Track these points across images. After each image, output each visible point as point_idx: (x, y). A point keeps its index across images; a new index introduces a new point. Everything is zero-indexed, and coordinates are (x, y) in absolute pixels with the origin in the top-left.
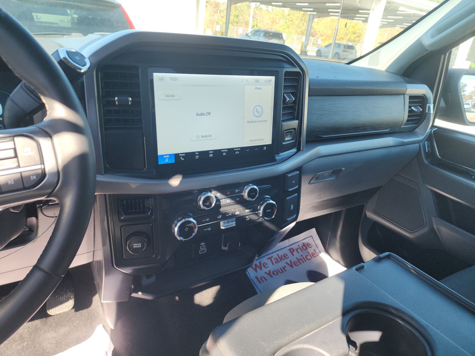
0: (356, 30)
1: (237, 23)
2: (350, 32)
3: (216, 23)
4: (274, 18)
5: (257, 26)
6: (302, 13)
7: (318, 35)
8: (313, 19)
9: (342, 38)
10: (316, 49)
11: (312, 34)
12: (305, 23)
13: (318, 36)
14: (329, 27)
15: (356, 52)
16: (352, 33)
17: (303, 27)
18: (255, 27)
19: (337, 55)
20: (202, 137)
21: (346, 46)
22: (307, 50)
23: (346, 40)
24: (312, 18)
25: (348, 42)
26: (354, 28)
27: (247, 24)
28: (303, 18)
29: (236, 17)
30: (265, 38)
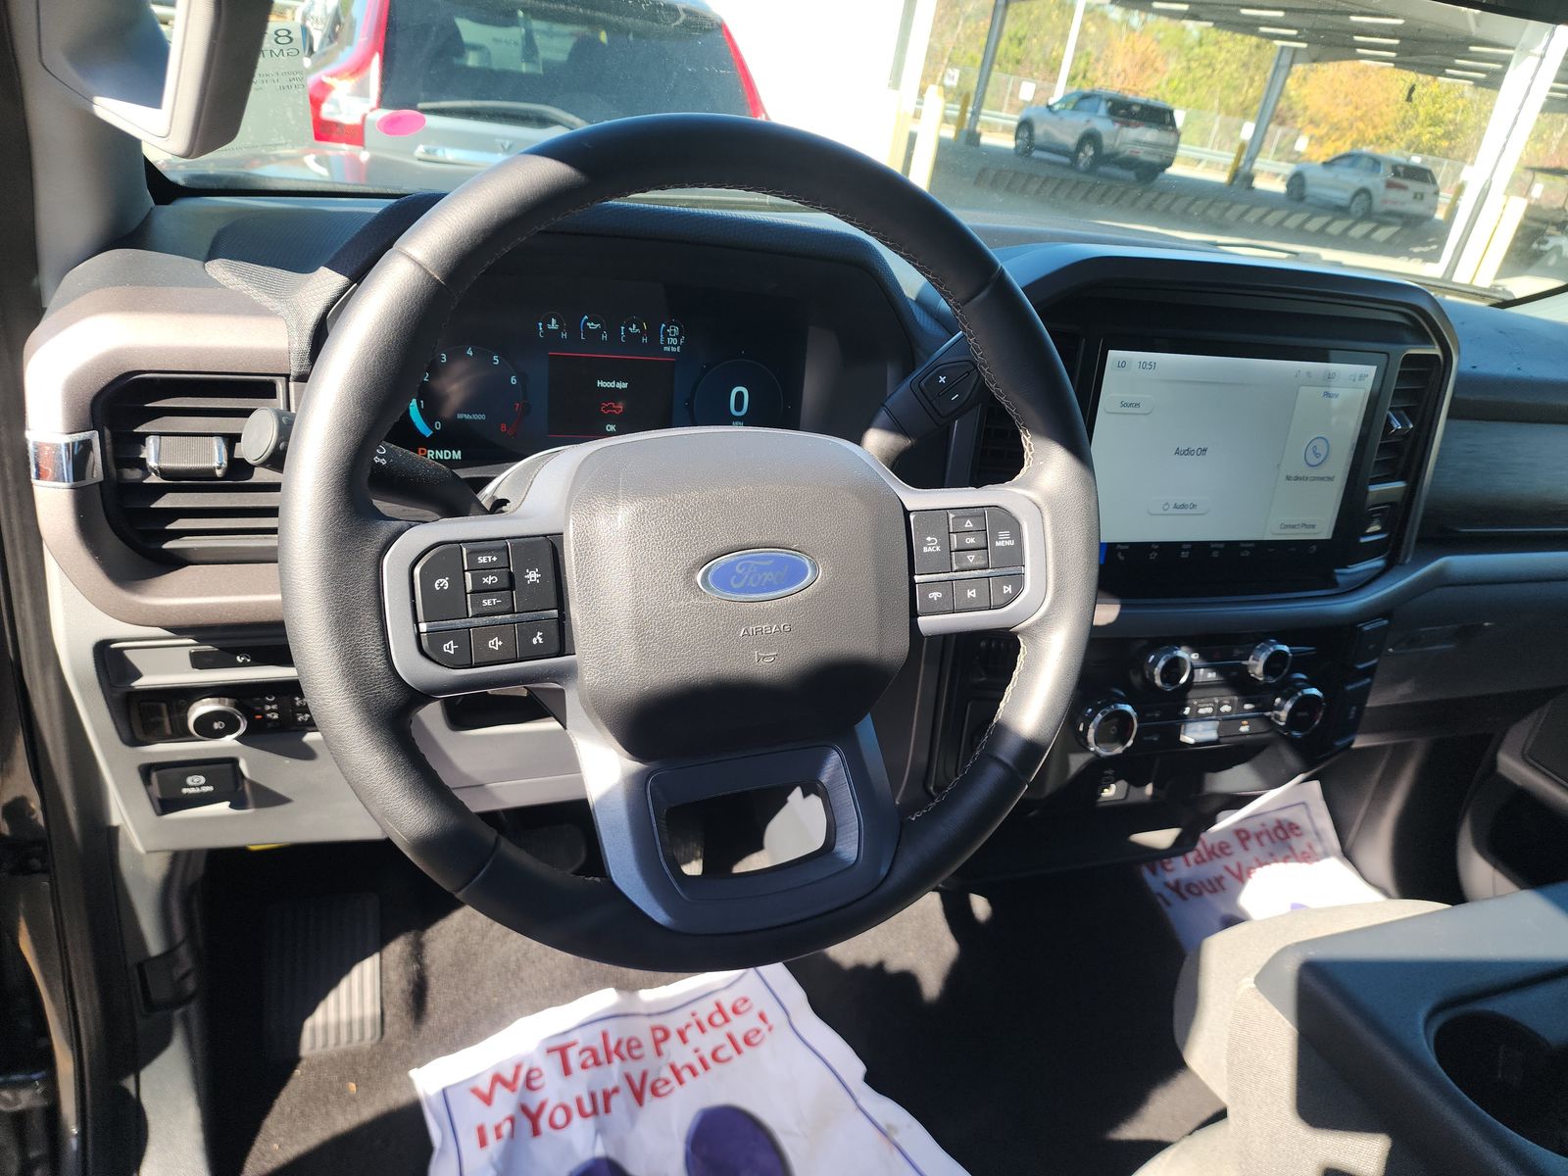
0: (1444, 109)
1: (1018, 62)
2: (1422, 117)
3: (946, 61)
4: (1150, 50)
5: (1084, 77)
6: (1254, 40)
7: (1300, 119)
8: (1291, 66)
9: (1387, 138)
10: (1288, 169)
11: (1277, 117)
12: (1257, 78)
13: (1299, 125)
14: (1346, 97)
15: (1437, 193)
16: (1428, 122)
17: (1251, 90)
18: (1079, 78)
19: (1364, 196)
20: (1176, 507)
21: (1401, 169)
22: (1253, 171)
23: (1403, 144)
24: (1288, 61)
25: (1406, 153)
26: (1437, 106)
27: (1053, 70)
28: (1254, 60)
29: (1016, 42)
30: (1114, 121)
